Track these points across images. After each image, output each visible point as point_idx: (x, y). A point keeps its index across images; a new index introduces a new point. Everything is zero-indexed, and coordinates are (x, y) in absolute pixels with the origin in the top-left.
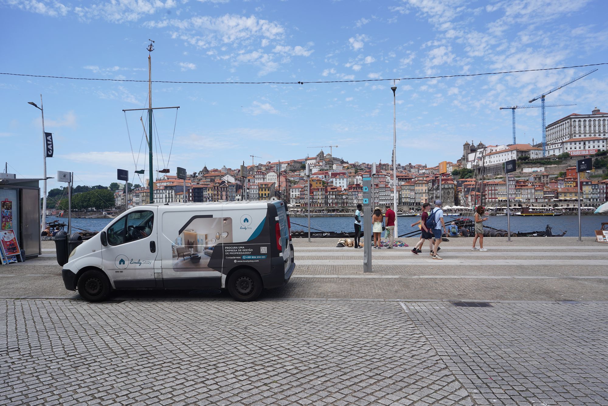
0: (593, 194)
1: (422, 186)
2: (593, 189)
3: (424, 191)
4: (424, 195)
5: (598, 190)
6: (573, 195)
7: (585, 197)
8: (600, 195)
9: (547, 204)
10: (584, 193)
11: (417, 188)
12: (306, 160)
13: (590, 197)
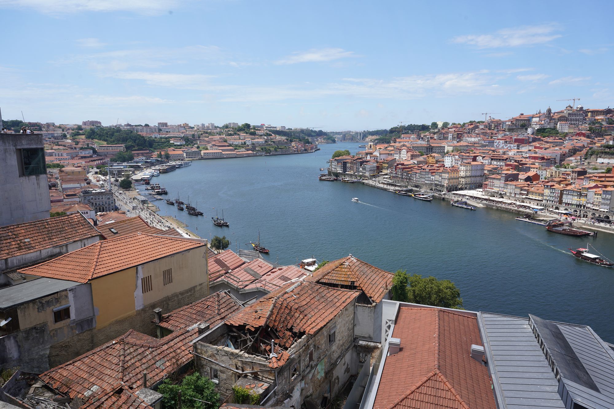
0: (551, 196)
1: (446, 174)
2: (551, 192)
3: (447, 178)
4: (446, 180)
5: (554, 194)
6: (538, 195)
7: (544, 198)
8: (555, 198)
9: (518, 199)
10: (545, 195)
11: (443, 175)
12: (533, 117)
13: (548, 199)
